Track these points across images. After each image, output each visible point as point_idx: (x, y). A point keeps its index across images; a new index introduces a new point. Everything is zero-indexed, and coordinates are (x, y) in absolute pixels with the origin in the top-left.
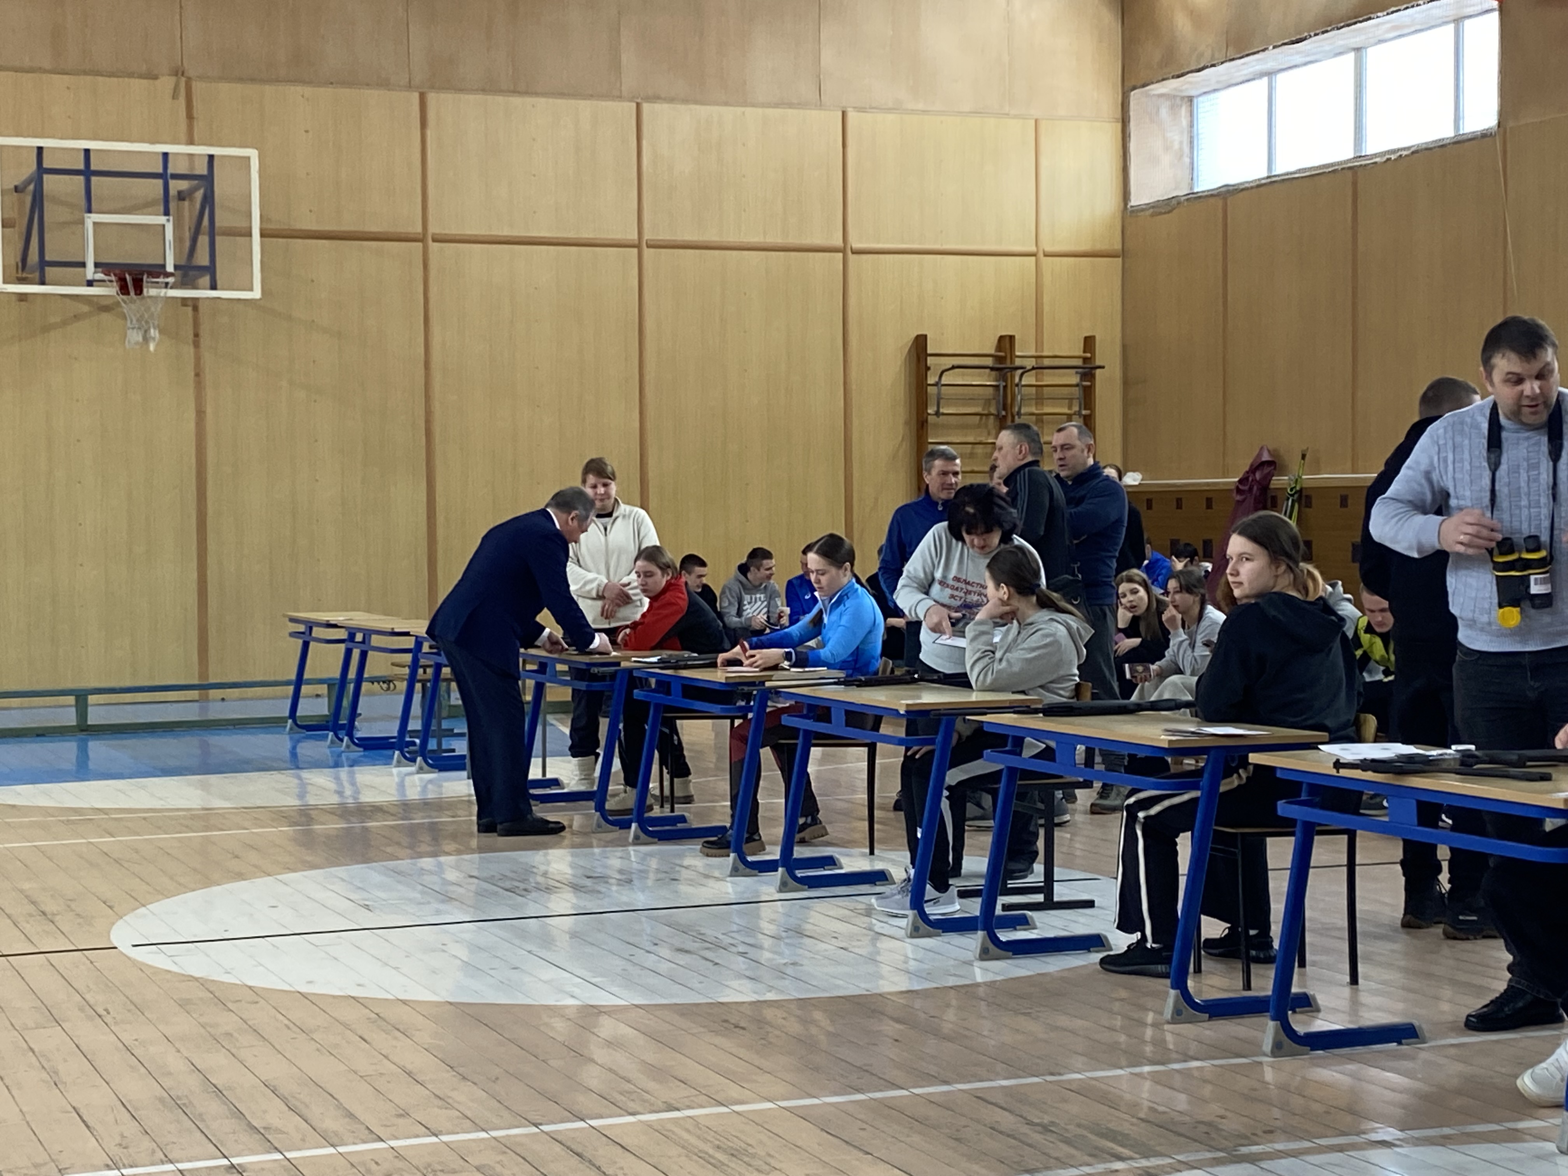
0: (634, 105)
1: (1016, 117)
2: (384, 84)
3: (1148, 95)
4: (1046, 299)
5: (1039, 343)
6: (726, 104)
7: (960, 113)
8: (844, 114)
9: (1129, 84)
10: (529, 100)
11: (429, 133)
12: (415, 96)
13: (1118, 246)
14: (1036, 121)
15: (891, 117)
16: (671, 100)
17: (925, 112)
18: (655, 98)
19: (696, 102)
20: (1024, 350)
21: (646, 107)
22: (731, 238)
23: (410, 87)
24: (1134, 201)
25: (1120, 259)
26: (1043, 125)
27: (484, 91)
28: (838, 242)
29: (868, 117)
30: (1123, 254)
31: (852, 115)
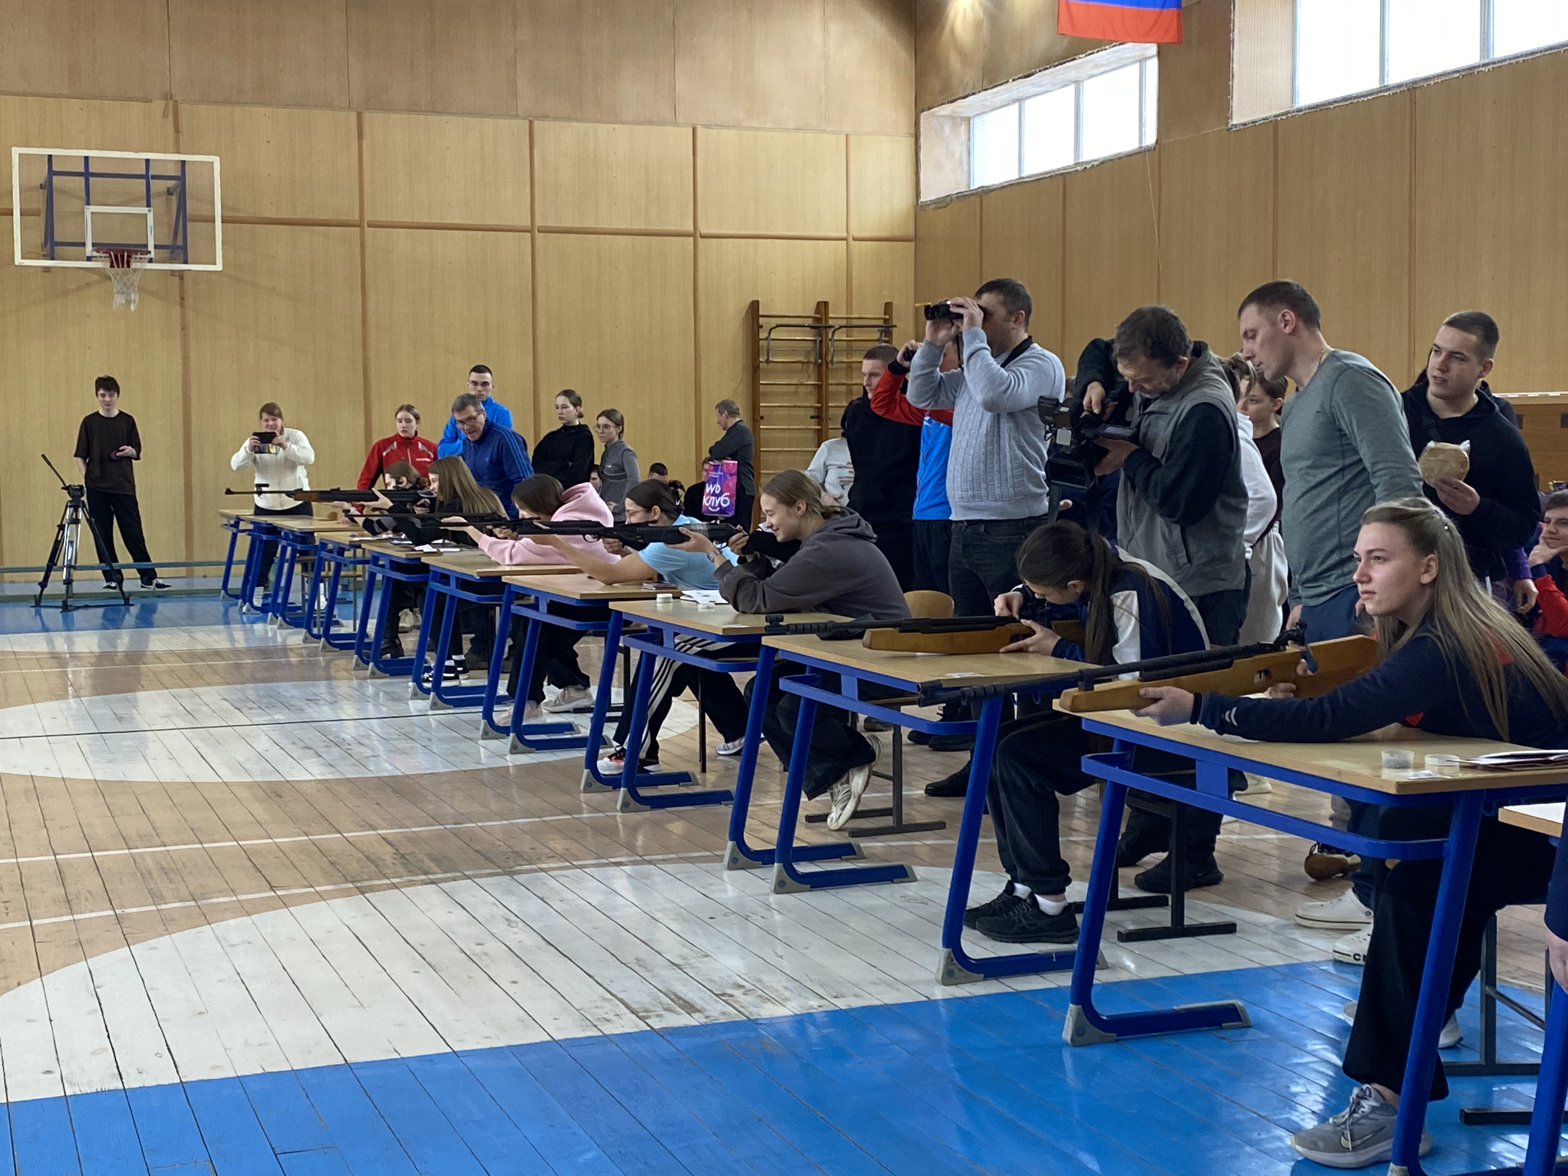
0: (527, 122)
1: (830, 132)
2: (330, 106)
3: (933, 115)
4: (855, 274)
5: (849, 307)
6: (599, 122)
7: (787, 130)
8: (694, 130)
9: (919, 108)
10: (446, 118)
11: (365, 143)
12: (353, 116)
13: (911, 232)
14: (847, 135)
15: (731, 133)
16: (556, 119)
17: (758, 129)
18: (545, 117)
19: (577, 120)
20: (837, 313)
21: (536, 123)
22: (605, 225)
23: (350, 108)
24: (923, 199)
25: (913, 243)
26: (852, 139)
27: (409, 111)
28: (690, 227)
29: (714, 132)
30: (915, 239)
31: (700, 131)
